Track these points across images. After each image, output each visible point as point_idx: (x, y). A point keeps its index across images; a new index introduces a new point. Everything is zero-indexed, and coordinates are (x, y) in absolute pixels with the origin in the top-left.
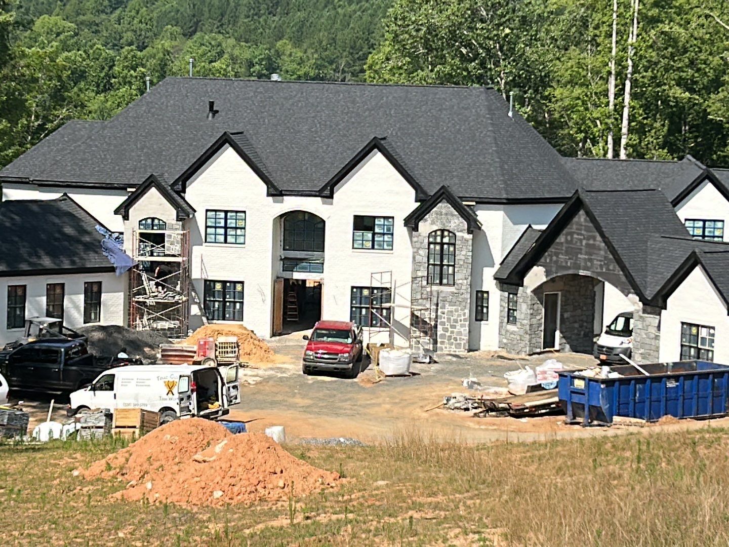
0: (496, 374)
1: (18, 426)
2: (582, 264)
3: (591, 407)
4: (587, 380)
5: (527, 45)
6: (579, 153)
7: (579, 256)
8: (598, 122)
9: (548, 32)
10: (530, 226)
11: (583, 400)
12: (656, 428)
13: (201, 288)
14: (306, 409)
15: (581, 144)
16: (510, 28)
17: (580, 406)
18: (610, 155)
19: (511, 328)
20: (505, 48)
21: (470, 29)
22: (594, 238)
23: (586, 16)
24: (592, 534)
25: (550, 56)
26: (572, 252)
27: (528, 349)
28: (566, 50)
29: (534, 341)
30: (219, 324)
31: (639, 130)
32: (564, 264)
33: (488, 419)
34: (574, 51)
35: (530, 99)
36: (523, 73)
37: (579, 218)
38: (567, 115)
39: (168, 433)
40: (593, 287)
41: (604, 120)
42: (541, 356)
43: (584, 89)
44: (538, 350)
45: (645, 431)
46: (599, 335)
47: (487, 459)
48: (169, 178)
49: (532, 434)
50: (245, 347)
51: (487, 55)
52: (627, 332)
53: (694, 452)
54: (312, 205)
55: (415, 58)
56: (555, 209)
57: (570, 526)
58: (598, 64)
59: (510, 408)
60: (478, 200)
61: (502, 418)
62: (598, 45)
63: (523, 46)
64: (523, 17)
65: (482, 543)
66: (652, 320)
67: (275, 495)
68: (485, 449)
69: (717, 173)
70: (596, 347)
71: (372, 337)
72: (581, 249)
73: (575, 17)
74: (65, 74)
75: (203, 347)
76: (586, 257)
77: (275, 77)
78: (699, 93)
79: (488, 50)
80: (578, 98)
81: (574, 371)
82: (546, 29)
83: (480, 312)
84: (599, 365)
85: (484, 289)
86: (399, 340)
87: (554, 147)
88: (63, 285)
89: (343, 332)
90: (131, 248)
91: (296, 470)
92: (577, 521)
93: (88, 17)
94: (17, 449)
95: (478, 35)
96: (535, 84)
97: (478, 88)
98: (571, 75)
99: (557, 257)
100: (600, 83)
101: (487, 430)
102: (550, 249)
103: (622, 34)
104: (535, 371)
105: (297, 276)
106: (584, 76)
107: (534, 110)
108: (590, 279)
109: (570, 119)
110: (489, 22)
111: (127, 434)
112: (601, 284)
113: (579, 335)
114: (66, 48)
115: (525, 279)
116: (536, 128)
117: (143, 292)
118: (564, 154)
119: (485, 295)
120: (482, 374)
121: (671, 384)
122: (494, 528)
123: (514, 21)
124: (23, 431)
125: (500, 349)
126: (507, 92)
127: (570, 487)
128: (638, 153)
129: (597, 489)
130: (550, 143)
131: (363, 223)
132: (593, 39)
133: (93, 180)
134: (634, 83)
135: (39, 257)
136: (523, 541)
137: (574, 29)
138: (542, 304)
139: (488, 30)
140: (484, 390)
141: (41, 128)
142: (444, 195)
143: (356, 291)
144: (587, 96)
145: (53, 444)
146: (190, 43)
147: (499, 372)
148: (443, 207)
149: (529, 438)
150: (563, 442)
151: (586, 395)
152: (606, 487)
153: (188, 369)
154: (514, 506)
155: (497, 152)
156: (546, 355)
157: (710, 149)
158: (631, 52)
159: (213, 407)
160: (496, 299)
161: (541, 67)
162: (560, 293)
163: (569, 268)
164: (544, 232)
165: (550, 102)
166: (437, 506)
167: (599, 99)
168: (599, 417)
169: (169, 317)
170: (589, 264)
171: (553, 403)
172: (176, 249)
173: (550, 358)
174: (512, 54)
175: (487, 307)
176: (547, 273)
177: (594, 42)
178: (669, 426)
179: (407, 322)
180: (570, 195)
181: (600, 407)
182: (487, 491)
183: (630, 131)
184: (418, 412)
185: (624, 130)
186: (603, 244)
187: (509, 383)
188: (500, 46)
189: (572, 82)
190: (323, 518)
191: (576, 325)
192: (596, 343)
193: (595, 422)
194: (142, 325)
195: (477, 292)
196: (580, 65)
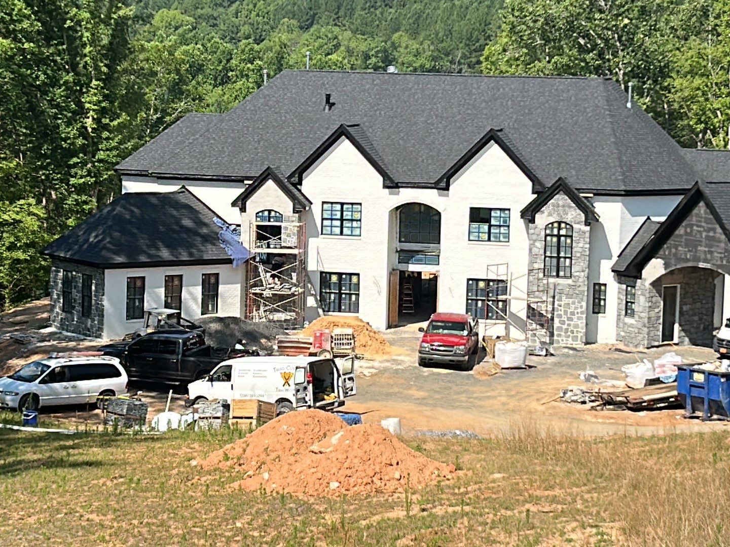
0: (614, 367)
1: (137, 416)
2: (703, 256)
3: (711, 401)
4: (707, 374)
5: (646, 36)
6: (699, 144)
7: (699, 248)
8: (718, 112)
9: (667, 22)
10: (648, 218)
11: (703, 393)
13: (317, 280)
14: (422, 402)
15: (701, 135)
16: (629, 19)
17: (700, 400)
19: (628, 320)
20: (624, 38)
21: (589, 19)
22: (714, 230)
23: (707, 6)
24: (712, 529)
25: (670, 47)
26: (692, 244)
27: (646, 342)
28: (686, 40)
29: (652, 334)
30: (335, 316)
32: (683, 257)
33: (605, 413)
34: (694, 41)
35: (649, 89)
36: (642, 64)
37: (700, 210)
38: (687, 106)
39: (283, 424)
40: (713, 280)
41: (724, 110)
42: (660, 349)
43: (704, 79)
44: (656, 344)
46: (719, 328)
47: (605, 453)
48: (286, 170)
49: (653, 428)
50: (361, 339)
51: (605, 45)
54: (428, 197)
55: (532, 49)
56: (675, 201)
57: (689, 521)
58: (719, 54)
59: (628, 401)
60: (595, 192)
61: (620, 412)
62: (719, 35)
63: (642, 36)
64: (642, 7)
65: (599, 537)
67: (391, 486)
68: (602, 442)
70: (715, 340)
71: (487, 329)
72: (701, 241)
73: (696, 6)
74: (184, 67)
75: (319, 338)
76: (707, 249)
77: (391, 69)
79: (606, 41)
80: (698, 89)
81: (693, 365)
82: (666, 19)
83: (597, 305)
84: (718, 358)
85: (601, 282)
86: (515, 333)
87: (674, 137)
88: (181, 277)
89: (460, 325)
90: (247, 239)
91: (412, 462)
92: (696, 516)
93: (207, 11)
94: (138, 439)
95: (596, 26)
96: (655, 74)
97: (597, 79)
98: (691, 65)
99: (676, 249)
100: (720, 73)
101: (604, 423)
102: (668, 242)
104: (653, 364)
105: (413, 268)
106: (705, 66)
107: (652, 101)
108: (709, 271)
109: (690, 110)
110: (607, 13)
111: (244, 424)
112: (721, 276)
113: (699, 328)
114: (184, 41)
115: (644, 272)
116: (655, 119)
117: (259, 284)
118: (684, 145)
119: (603, 288)
120: (600, 367)
122: (613, 522)
123: (633, 11)
124: (142, 420)
125: (618, 342)
126: (626, 83)
127: (690, 482)
129: (717, 483)
130: (669, 134)
131: (479, 215)
132: (714, 29)
133: (210, 173)
135: (158, 249)
136: (641, 536)
137: (694, 19)
138: (660, 297)
139: (607, 21)
140: (601, 383)
141: (160, 121)
142: (561, 186)
143: (472, 283)
144: (707, 86)
145: (172, 434)
146: (306, 36)
147: (616, 365)
148: (561, 199)
149: (648, 432)
150: (682, 437)
151: (706, 388)
153: (304, 360)
154: (632, 500)
155: (615, 143)
156: (664, 348)
159: (328, 399)
160: (614, 291)
161: (661, 57)
162: (679, 286)
163: (688, 260)
164: (662, 224)
165: (669, 92)
166: (554, 500)
167: (720, 89)
168: (719, 411)
169: (285, 309)
170: (709, 256)
171: (672, 397)
172: (292, 241)
173: (669, 351)
174: (631, 44)
175: (605, 300)
176: (666, 265)
177: (714, 31)
179: (523, 315)
180: (690, 187)
181: (721, 402)
182: (604, 484)
184: (535, 405)
186: (723, 237)
187: (627, 376)
188: (618, 37)
189: (692, 73)
190: (439, 511)
191: (696, 318)
192: (715, 336)
193: (715, 417)
194: (259, 317)
195: (595, 284)
196: (700, 55)
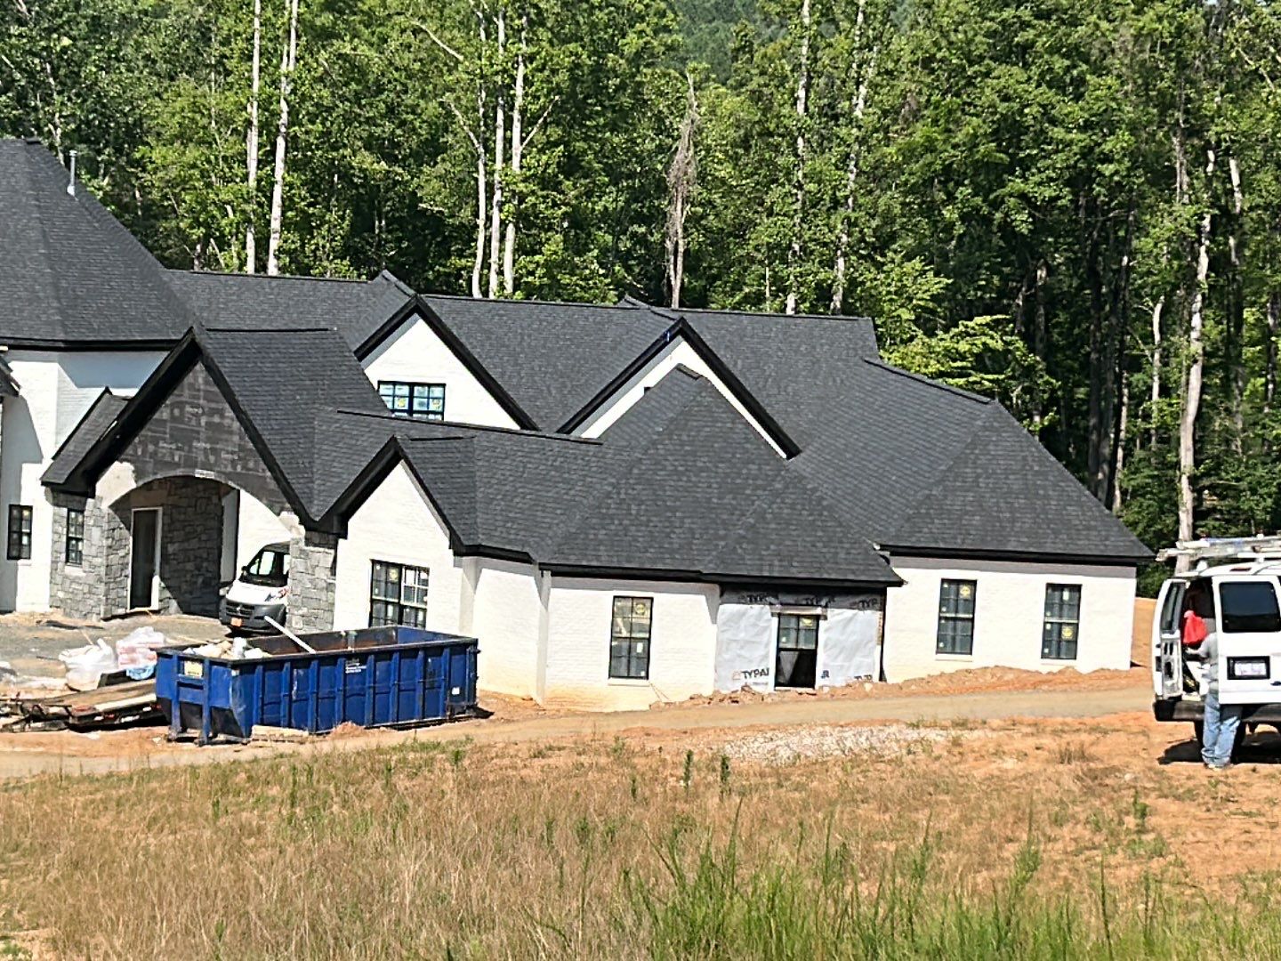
0: (42, 654)
2: (201, 458)
3: (213, 710)
4: (207, 663)
5: (102, 69)
6: (196, 262)
7: (195, 444)
8: (229, 208)
9: (138, 46)
10: (107, 390)
11: (199, 697)
12: (325, 745)
15: (198, 247)
16: (70, 37)
17: (195, 709)
18: (250, 268)
19: (72, 571)
20: (62, 72)
22: (221, 413)
23: (208, 22)
24: (207, 933)
25: (143, 90)
26: (185, 438)
27: (102, 609)
28: (172, 79)
29: (113, 595)
31: (302, 225)
32: (168, 459)
33: (29, 735)
34: (185, 83)
35: (108, 164)
36: (94, 118)
37: (196, 379)
38: (174, 194)
40: (220, 499)
41: (239, 205)
42: (127, 621)
43: (203, 149)
44: (121, 611)
45: (305, 750)
46: (230, 584)
47: (23, 807)
49: (112, 761)
51: (29, 82)
52: (278, 577)
53: (390, 787)
56: (151, 363)
57: (169, 920)
58: (229, 108)
59: (70, 714)
60: (12, 342)
61: (55, 734)
62: (228, 73)
63: (94, 69)
64: (93, 17)
65: (10, 957)
66: (322, 556)
68: (20, 788)
69: (435, 303)
70: (223, 604)
72: (198, 432)
73: (187, 21)
76: (208, 446)
78: (403, 163)
79: (31, 74)
80: (194, 166)
81: (186, 647)
82: (136, 42)
83: (16, 544)
84: (228, 636)
85: (23, 503)
87: (151, 249)
92: (182, 911)
95: (12, 47)
96: (117, 138)
97: (13, 142)
98: (180, 124)
99: (156, 444)
100: (232, 139)
101: (26, 754)
102: (143, 432)
103: (271, 56)
104: (114, 648)
106: (204, 128)
107: (114, 185)
108: (213, 485)
109: (180, 201)
110: (31, 25)
112: (233, 494)
113: (195, 583)
115: (99, 485)
116: (116, 216)
118: (169, 263)
119: (26, 513)
120: (20, 655)
121: (354, 668)
122: (34, 928)
123: (78, 23)
125: (52, 610)
126: (66, 152)
127: (172, 853)
128: (299, 265)
129: (218, 850)
130: (144, 243)
132: (219, 62)
134: (292, 142)
136: (85, 950)
137: (185, 44)
138: (128, 529)
139: (31, 39)
140: (22, 682)
144: (209, 162)
147: (49, 649)
149: (100, 767)
150: (160, 774)
151: (206, 689)
152: (235, 850)
154: (69, 887)
155: (48, 257)
156: (134, 619)
157: (422, 262)
158: (286, 88)
160: (45, 520)
161: (127, 109)
162: (160, 510)
163: (178, 465)
164: (131, 401)
165: (144, 170)
167: (231, 168)
168: (228, 727)
170: (212, 458)
171: (146, 705)
173: (143, 625)
174: (75, 83)
175: (29, 535)
176: (138, 474)
177: (221, 67)
178: (348, 740)
180: (179, 337)
181: (231, 711)
182: (21, 863)
183: (286, 225)
185: (275, 224)
186: (236, 425)
187: (68, 670)
188: (52, 68)
189: (183, 137)
191: (190, 566)
192: (223, 597)
193: (221, 737)
195: (11, 507)
196: (195, 108)
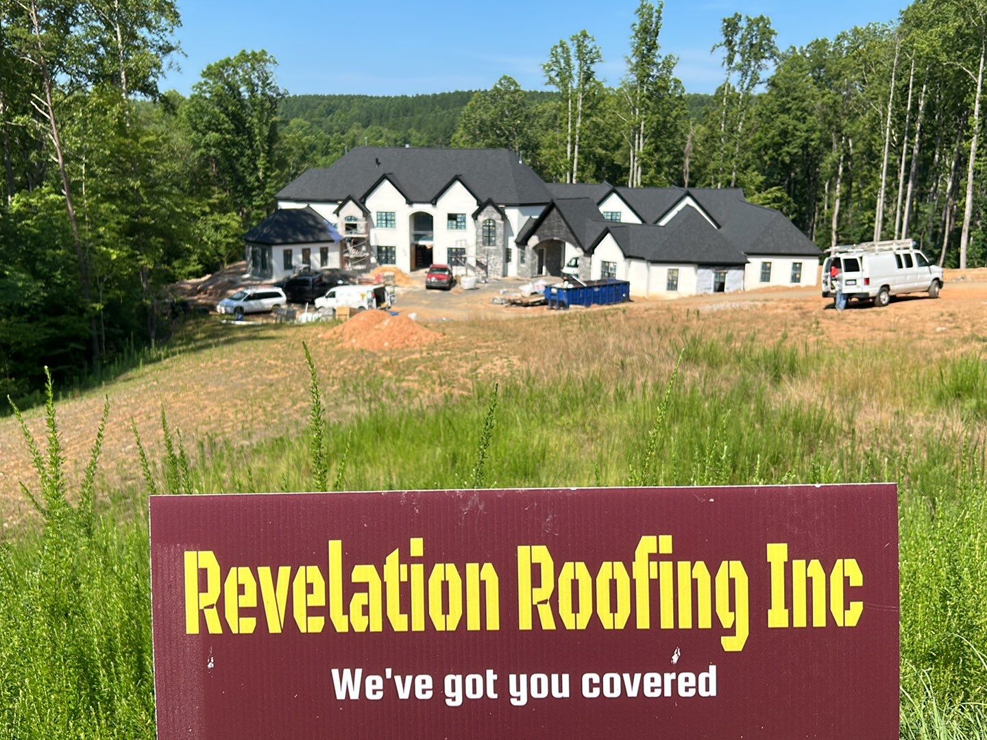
0: (515, 287)
1: (291, 316)
2: (555, 234)
3: (559, 301)
4: (558, 289)
5: (528, 129)
6: (553, 181)
7: (554, 230)
8: (562, 166)
10: (531, 216)
11: (556, 298)
12: (589, 310)
13: (376, 250)
14: (427, 306)
15: (554, 177)
16: (520, 121)
17: (555, 301)
18: (568, 182)
19: (522, 265)
20: (518, 130)
21: (501, 121)
22: (561, 222)
23: (556, 114)
25: (539, 134)
26: (551, 228)
27: (530, 275)
28: (547, 130)
29: (533, 272)
30: (385, 266)
31: (582, 169)
32: (547, 235)
33: (512, 308)
34: (551, 131)
35: (530, 155)
36: (526, 143)
37: (554, 212)
38: (548, 163)
39: (361, 317)
40: (560, 245)
41: (565, 165)
43: (555, 150)
44: (535, 276)
45: (584, 311)
46: (563, 268)
47: (511, 325)
48: (358, 196)
49: (534, 314)
50: (398, 277)
51: (509, 134)
52: (576, 266)
53: (606, 320)
54: (426, 208)
55: (475, 136)
56: (542, 209)
58: (562, 137)
59: (523, 303)
60: (505, 204)
61: (518, 308)
62: (562, 128)
63: (526, 129)
64: (526, 115)
66: (588, 259)
67: (413, 344)
68: (510, 321)
69: (619, 189)
70: (562, 273)
71: (457, 271)
72: (554, 227)
73: (551, 114)
74: (306, 146)
75: (378, 278)
76: (557, 231)
77: (407, 146)
78: (610, 150)
79: (509, 131)
80: (553, 154)
81: (552, 285)
82: (537, 121)
83: (507, 259)
84: (563, 281)
85: (509, 247)
86: (470, 272)
87: (542, 178)
88: (309, 249)
89: (444, 269)
90: (341, 231)
91: (422, 332)
93: (316, 119)
94: (292, 326)
95: (504, 124)
96: (532, 148)
97: (505, 150)
98: (549, 143)
99: (544, 231)
100: (563, 146)
101: (511, 312)
102: (540, 228)
103: (574, 123)
104: (533, 286)
105: (421, 243)
106: (555, 144)
107: (532, 161)
108: (559, 241)
110: (510, 117)
111: (343, 318)
112: (564, 243)
113: (554, 268)
114: (306, 134)
115: (529, 242)
116: (533, 169)
117: (347, 252)
118: (547, 181)
119: (510, 250)
120: (509, 288)
121: (596, 290)
123: (522, 117)
124: (294, 317)
125: (517, 276)
126: (519, 152)
127: (549, 336)
128: (581, 180)
129: (561, 337)
130: (540, 176)
131: (452, 217)
133: (321, 197)
134: (580, 147)
135: (297, 236)
137: (550, 120)
138: (537, 254)
139: (509, 122)
140: (510, 295)
141: (296, 174)
142: (490, 202)
143: (450, 250)
144: (557, 153)
145: (308, 324)
146: (366, 131)
147: (517, 286)
148: (489, 208)
149: (530, 316)
150: (546, 317)
151: (557, 295)
152: (565, 336)
153: (371, 288)
154: (523, 346)
155: (514, 181)
156: (538, 277)
157: (615, 179)
158: (578, 131)
160: (515, 252)
161: (535, 139)
162: (545, 248)
163: (550, 236)
164: (537, 220)
165: (540, 156)
166: (488, 347)
167: (563, 155)
168: (564, 305)
169: (361, 263)
170: (558, 234)
171: (542, 300)
172: (363, 230)
173: (541, 279)
174: (521, 133)
175: (511, 256)
176: (539, 239)
177: (560, 126)
178: (595, 308)
179: (474, 264)
180: (549, 201)
181: (564, 301)
182: (511, 339)
183: (578, 170)
184: (480, 306)
185: (575, 169)
186: (565, 225)
187: (522, 291)
188: (515, 129)
189: (550, 147)
190: (435, 354)
191: (553, 263)
192: (562, 271)
193: (561, 308)
194: (349, 268)
195: (506, 249)
196: (554, 138)
